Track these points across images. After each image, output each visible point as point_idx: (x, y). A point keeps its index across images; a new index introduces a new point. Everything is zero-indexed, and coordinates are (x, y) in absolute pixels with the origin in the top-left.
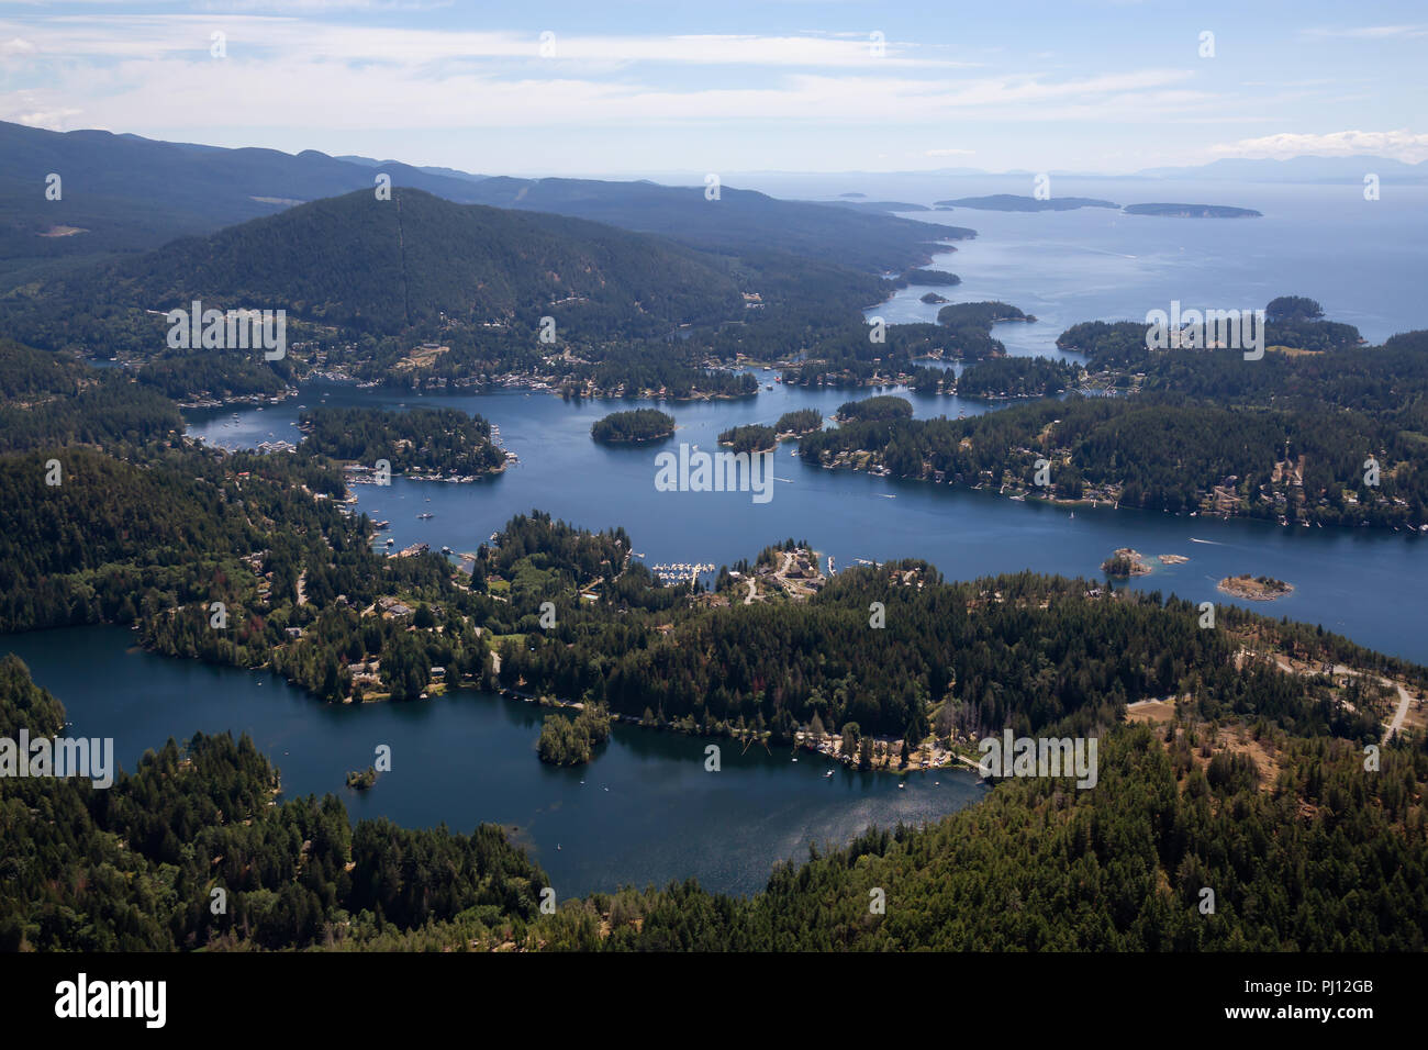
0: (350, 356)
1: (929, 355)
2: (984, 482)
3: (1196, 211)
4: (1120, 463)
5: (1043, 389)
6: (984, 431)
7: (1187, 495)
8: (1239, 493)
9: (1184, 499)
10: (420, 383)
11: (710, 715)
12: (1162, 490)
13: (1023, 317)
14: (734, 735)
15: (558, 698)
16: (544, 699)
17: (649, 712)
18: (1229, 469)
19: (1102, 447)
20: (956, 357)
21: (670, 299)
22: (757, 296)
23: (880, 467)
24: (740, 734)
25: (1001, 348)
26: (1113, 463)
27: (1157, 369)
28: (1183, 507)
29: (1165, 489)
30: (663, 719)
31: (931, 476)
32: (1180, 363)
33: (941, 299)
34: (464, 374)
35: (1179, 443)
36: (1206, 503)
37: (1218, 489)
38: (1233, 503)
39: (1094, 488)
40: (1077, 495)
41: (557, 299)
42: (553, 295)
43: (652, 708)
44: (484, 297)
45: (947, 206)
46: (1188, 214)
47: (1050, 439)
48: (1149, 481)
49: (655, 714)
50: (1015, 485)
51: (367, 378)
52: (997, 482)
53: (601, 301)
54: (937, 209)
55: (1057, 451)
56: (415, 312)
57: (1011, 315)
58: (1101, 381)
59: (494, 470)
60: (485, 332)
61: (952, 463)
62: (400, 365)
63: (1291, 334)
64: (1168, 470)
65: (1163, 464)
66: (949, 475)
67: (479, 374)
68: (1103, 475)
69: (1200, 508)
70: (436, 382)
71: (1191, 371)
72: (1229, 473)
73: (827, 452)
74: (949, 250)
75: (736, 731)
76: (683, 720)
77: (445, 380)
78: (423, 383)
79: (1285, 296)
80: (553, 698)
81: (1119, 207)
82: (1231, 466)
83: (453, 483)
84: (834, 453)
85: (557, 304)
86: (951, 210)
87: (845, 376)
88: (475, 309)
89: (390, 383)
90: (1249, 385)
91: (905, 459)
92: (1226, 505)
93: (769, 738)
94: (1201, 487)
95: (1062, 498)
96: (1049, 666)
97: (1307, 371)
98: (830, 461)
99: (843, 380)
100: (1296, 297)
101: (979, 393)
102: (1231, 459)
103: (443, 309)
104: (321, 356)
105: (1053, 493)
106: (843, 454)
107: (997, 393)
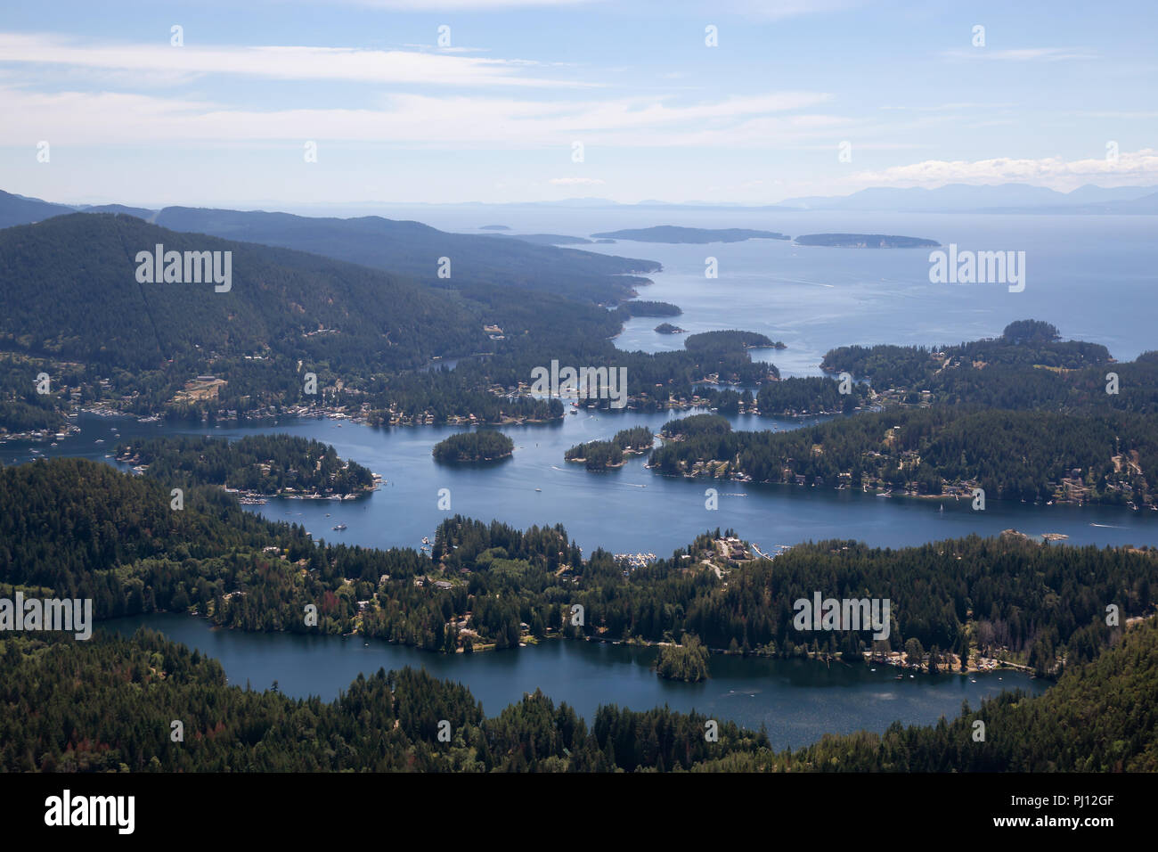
0: (107, 392)
1: (706, 380)
2: (845, 484)
3: (873, 241)
4: (970, 461)
5: (842, 406)
6: (833, 436)
7: (1041, 486)
8: (1085, 484)
9: (1038, 490)
10: (209, 415)
11: (790, 639)
12: (1017, 483)
13: (771, 344)
14: (812, 656)
15: (644, 639)
16: (630, 641)
17: (734, 642)
18: (1073, 463)
19: (951, 447)
20: (734, 381)
21: (417, 330)
22: (496, 328)
23: (741, 474)
24: (816, 656)
25: (775, 371)
26: (964, 460)
27: (942, 386)
28: (1038, 497)
29: (1020, 481)
30: (748, 647)
31: (792, 479)
32: (964, 379)
33: (677, 329)
34: (254, 405)
35: (1022, 442)
36: (1058, 494)
37: (1067, 481)
38: (1082, 492)
39: (950, 484)
40: (938, 491)
41: (307, 331)
42: (303, 328)
43: (737, 639)
44: (237, 329)
45: (610, 237)
46: (864, 245)
47: (896, 443)
48: (1003, 476)
49: (740, 644)
50: (875, 485)
51: (146, 413)
52: (857, 483)
53: (353, 333)
54: (599, 242)
55: (905, 453)
56: (170, 344)
57: (761, 342)
58: (891, 398)
59: (367, 488)
60: (250, 364)
61: (811, 466)
62: (178, 399)
63: (1049, 354)
64: (1018, 465)
65: (1012, 459)
66: (810, 479)
67: (268, 406)
68: (958, 473)
69: (1055, 498)
70: (225, 415)
71: (976, 386)
72: (1072, 466)
73: (683, 463)
74: (646, 282)
75: (811, 654)
76: (766, 646)
77: (234, 412)
78: (211, 417)
79: (1021, 320)
80: (640, 638)
81: (788, 238)
82: (1074, 459)
83: (337, 500)
84: (691, 463)
85: (309, 336)
86: (614, 242)
87: (643, 399)
88: (229, 341)
89: (173, 417)
90: (1035, 398)
91: (764, 465)
92: (1077, 495)
93: (841, 657)
94: (1051, 480)
95: (924, 494)
96: (1051, 592)
97: (1085, 384)
98: (689, 470)
99: (642, 403)
100: (1032, 320)
101: (782, 412)
102: (1072, 453)
103: (197, 340)
104: (76, 392)
105: (915, 490)
106: (699, 464)
107: (799, 411)
